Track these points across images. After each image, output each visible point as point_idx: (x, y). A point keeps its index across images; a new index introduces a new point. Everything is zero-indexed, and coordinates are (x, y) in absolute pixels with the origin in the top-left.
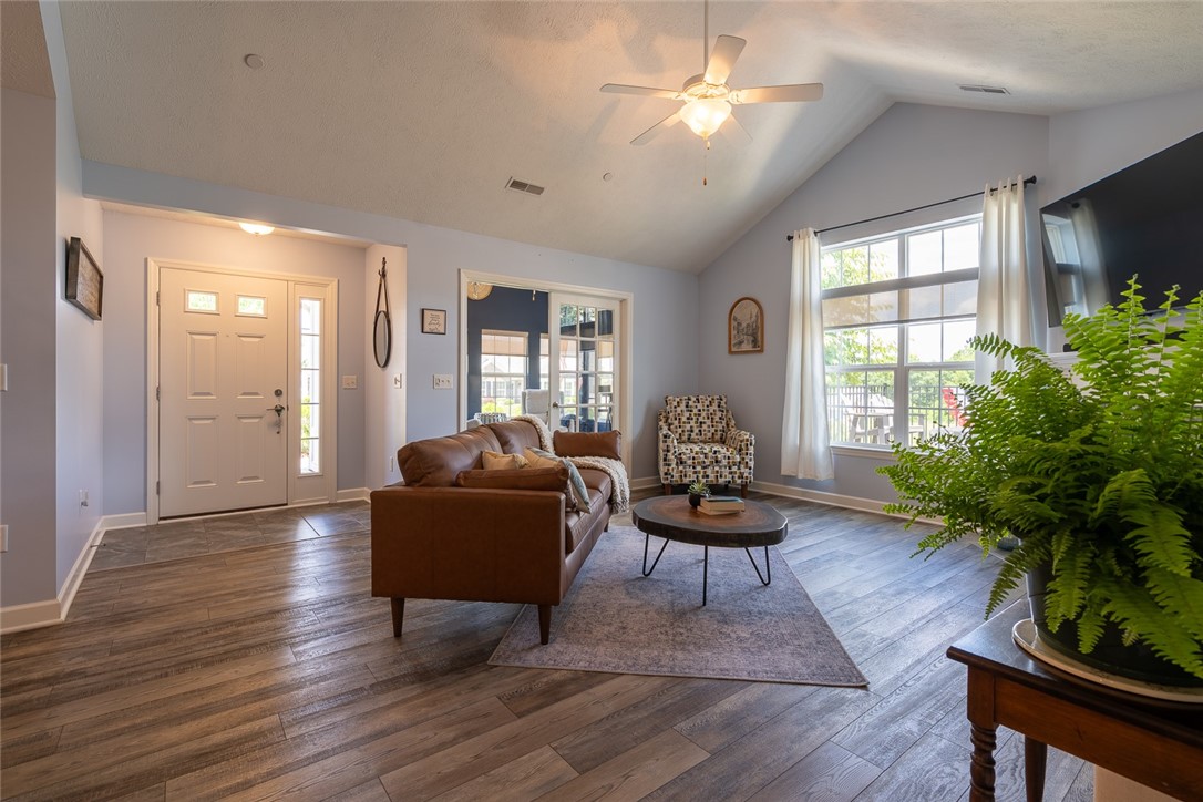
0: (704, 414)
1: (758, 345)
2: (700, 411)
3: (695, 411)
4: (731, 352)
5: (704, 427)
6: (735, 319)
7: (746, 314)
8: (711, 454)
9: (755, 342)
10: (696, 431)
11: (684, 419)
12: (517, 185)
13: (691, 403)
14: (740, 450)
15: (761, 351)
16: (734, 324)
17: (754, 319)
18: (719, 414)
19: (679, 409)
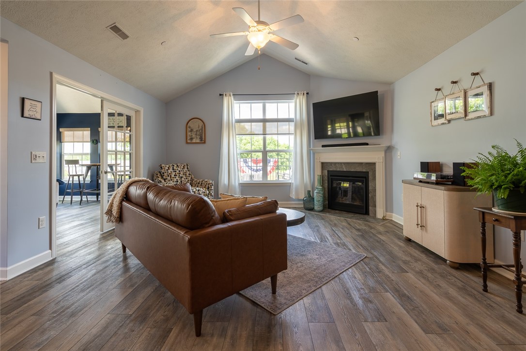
0: (182, 173)
1: (203, 141)
2: (180, 171)
3: (178, 172)
4: (187, 143)
5: (183, 179)
6: (190, 127)
7: (195, 125)
8: (197, 192)
9: (201, 139)
10: (179, 181)
11: (173, 176)
12: (115, 29)
13: (175, 168)
14: (208, 188)
15: (205, 143)
16: (189, 129)
17: (200, 128)
18: (188, 172)
19: (169, 171)
